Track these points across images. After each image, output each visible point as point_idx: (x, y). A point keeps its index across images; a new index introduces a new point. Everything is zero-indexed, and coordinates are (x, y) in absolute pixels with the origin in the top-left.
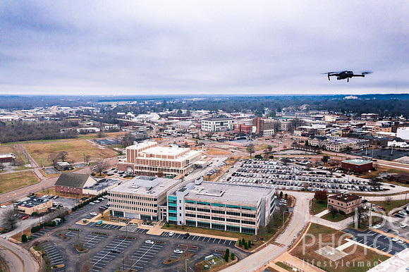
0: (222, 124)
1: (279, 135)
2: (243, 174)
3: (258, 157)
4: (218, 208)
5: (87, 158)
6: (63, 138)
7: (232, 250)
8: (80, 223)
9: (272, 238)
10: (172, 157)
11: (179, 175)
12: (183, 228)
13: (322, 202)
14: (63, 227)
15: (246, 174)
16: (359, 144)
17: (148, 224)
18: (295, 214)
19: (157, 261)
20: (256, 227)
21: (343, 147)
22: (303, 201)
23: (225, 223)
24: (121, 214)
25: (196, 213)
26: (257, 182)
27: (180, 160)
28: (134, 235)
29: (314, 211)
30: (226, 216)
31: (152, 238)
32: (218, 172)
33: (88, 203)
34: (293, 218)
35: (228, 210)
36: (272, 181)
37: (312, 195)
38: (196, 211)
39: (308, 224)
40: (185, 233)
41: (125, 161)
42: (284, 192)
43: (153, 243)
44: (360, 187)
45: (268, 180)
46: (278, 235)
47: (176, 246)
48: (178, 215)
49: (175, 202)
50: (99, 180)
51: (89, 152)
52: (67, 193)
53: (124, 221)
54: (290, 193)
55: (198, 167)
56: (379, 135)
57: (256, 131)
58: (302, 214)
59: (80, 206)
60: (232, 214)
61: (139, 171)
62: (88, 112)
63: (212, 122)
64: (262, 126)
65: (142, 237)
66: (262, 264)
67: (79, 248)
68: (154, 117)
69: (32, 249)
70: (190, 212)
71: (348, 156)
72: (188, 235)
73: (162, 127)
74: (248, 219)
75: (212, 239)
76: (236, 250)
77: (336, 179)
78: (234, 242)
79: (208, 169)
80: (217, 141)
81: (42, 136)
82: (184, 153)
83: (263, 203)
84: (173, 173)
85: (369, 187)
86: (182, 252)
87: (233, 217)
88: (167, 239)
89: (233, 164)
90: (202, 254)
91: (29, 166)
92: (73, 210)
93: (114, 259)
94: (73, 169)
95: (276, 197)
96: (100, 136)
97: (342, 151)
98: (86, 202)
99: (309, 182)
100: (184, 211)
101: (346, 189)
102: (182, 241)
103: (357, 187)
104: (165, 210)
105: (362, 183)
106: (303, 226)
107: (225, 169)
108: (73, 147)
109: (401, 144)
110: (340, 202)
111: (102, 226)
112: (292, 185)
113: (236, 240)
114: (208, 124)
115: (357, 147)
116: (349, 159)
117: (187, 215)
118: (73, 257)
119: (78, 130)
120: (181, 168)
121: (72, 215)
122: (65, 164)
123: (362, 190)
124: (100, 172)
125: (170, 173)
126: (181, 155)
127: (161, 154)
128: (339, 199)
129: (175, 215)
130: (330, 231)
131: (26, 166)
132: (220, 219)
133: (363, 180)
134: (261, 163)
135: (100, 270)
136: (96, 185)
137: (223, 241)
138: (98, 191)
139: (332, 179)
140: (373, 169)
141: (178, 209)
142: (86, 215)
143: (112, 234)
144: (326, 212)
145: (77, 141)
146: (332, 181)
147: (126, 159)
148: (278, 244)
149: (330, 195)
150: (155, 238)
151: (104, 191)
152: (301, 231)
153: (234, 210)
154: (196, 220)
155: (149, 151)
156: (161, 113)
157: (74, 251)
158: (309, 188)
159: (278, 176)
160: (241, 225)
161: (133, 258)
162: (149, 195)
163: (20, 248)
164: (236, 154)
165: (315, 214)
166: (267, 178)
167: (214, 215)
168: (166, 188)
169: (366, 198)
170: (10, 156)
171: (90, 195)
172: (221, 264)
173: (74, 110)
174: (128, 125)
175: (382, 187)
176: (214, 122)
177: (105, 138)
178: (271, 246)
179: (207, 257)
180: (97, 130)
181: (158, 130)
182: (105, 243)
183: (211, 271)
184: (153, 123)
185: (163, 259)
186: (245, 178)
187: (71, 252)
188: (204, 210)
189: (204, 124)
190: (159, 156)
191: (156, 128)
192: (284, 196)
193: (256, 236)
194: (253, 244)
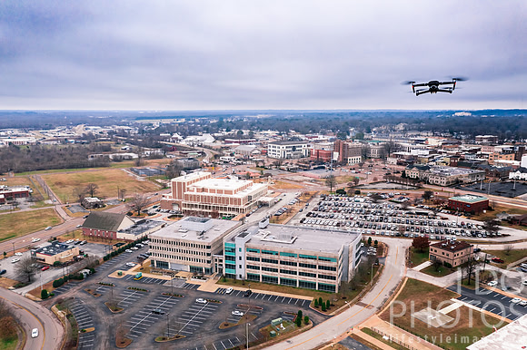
0: (294, 148)
1: (367, 163)
2: (321, 214)
3: (341, 192)
4: (288, 258)
5: (122, 192)
6: (92, 167)
7: (305, 313)
8: (114, 275)
9: (357, 297)
10: (230, 192)
11: (239, 216)
12: (243, 283)
13: (422, 252)
14: (93, 281)
15: (325, 214)
16: (472, 176)
17: (199, 278)
18: (387, 267)
19: (211, 324)
20: (336, 283)
21: (450, 180)
22: (398, 249)
23: (298, 278)
24: (165, 265)
25: (261, 264)
26: (338, 225)
27: (241, 195)
28: (181, 292)
29: (411, 263)
30: (298, 269)
31: (204, 295)
32: (289, 211)
33: (123, 250)
34: (383, 272)
35: (302, 261)
36: (358, 223)
37: (409, 242)
38: (260, 262)
39: (403, 280)
40: (246, 290)
41: (170, 197)
42: (374, 238)
43: (205, 302)
44: (472, 232)
45: (353, 223)
46: (365, 293)
47: (235, 307)
48: (237, 267)
49: (233, 250)
50: (137, 221)
52: (98, 237)
53: (169, 273)
54: (380, 239)
55: (263, 205)
56: (498, 164)
57: (338, 159)
58: (397, 267)
59: (114, 255)
60: (306, 266)
61: (187, 209)
62: (123, 133)
63: (281, 147)
64: (345, 152)
65: (192, 294)
66: (345, 330)
67: (114, 308)
68: (208, 139)
69: (54, 307)
70: (252, 263)
71: (457, 191)
72: (250, 292)
73: (217, 153)
74: (327, 272)
75: (281, 298)
76: (311, 312)
77: (441, 221)
78: (308, 302)
79: (277, 207)
80: (288, 171)
81: (66, 163)
82: (245, 187)
83: (346, 253)
84: (231, 213)
85: (483, 231)
86: (242, 314)
87: (308, 270)
88: (223, 297)
89: (308, 201)
90: (267, 316)
91: (50, 202)
92: (105, 259)
93: (156, 321)
94: (104, 206)
95: (362, 244)
96: (138, 164)
97: (449, 185)
98: (121, 249)
99: (406, 225)
100: (244, 262)
101: (453, 234)
102: (242, 300)
103: (468, 232)
104: (221, 261)
105: (474, 227)
106: (397, 283)
107: (298, 208)
108: (105, 179)
109: (526, 176)
110: (446, 252)
111: (141, 279)
112: (384, 229)
113: (311, 299)
114: (277, 149)
115: (470, 180)
116: (458, 195)
117: (248, 267)
118: (106, 319)
119: (111, 156)
120: (242, 206)
121: (104, 266)
122: (95, 200)
123: (474, 236)
124: (138, 210)
125: (228, 213)
126: (242, 189)
127: (216, 188)
128: (444, 248)
129: (233, 267)
130: (431, 288)
131: (46, 202)
132: (290, 272)
133: (476, 223)
134: (343, 199)
135: (139, 335)
136: (134, 227)
137: (294, 300)
138: (136, 235)
139: (436, 222)
140: (489, 209)
141: (237, 259)
142: (121, 265)
143: (154, 289)
144: (427, 264)
145: (110, 170)
146: (436, 223)
147: (171, 194)
148: (364, 305)
149: (433, 243)
150: (208, 296)
151: (144, 234)
152: (394, 289)
153: (308, 262)
154: (261, 273)
155: (201, 184)
156: (216, 134)
157: (106, 310)
158: (406, 232)
159: (365, 217)
160: (317, 281)
161: (181, 321)
162: (201, 242)
163: (40, 306)
164: (312, 188)
165: (412, 266)
166: (352, 219)
167: (283, 267)
168: (222, 232)
169: (480, 246)
170: (26, 189)
171: (127, 241)
172: (291, 330)
173: (106, 130)
174: (173, 150)
175: (500, 232)
176: (285, 146)
177: (144, 167)
178: (356, 307)
179: (274, 321)
180: (135, 156)
181: (212, 156)
182: (145, 302)
183: (279, 337)
184: (205, 147)
185: (218, 322)
186: (323, 219)
187: (103, 313)
188: (271, 261)
189: (272, 149)
190: (213, 191)
191: (209, 154)
192: (373, 243)
193: (337, 295)
194: (333, 305)
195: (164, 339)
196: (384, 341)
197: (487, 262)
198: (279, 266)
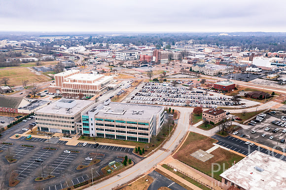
0: (131, 55)
1: (171, 63)
2: (144, 94)
3: (156, 80)
4: (121, 123)
5: (25, 83)
6: (8, 66)
7: (129, 156)
8: (13, 137)
9: (161, 145)
10: (90, 82)
11: (96, 96)
12: (94, 139)
13: (198, 115)
15: (146, 94)
16: (227, 70)
17: (67, 137)
18: (178, 125)
19: (72, 167)
20: (149, 137)
21: (215, 72)
22: (185, 113)
23: (126, 135)
24: (47, 129)
25: (104, 127)
26: (153, 100)
27: (97, 84)
28: (55, 146)
29: (192, 122)
30: (126, 130)
31: (70, 148)
32: (125, 93)
33: (21, 120)
34: (177, 128)
35: (129, 125)
36: (164, 99)
37: (191, 110)
38: (104, 126)
39: (187, 133)
40: (94, 143)
41: (54, 85)
42: (172, 108)
43: (69, 152)
44: (226, 103)
45: (161, 98)
46: (165, 142)
47: (88, 155)
48: (90, 130)
49: (87, 120)
50: (33, 100)
51: (28, 77)
52: (5, 112)
53: (49, 135)
54: (176, 108)
55: (110, 89)
56: (241, 63)
57: (156, 60)
58: (184, 126)
59: (14, 124)
60: (131, 128)
61: (65, 92)
62: (31, 45)
63: (123, 53)
64: (159, 56)
65: (62, 147)
66: (152, 166)
67: (10, 159)
68: (81, 49)
70: (99, 127)
71: (219, 79)
72: (97, 145)
73: (86, 57)
74: (143, 131)
75: (116, 147)
76: (133, 156)
77: (210, 96)
78: (132, 149)
79: (119, 90)
80: (127, 68)
82: (100, 78)
83: (154, 120)
84: (92, 94)
85: (232, 102)
86: (91, 159)
87: (132, 130)
88: (81, 149)
89: (137, 86)
90: (107, 160)
92: (9, 127)
93: (37, 167)
94: (13, 92)
95: (166, 112)
96: (38, 65)
97: (215, 75)
98: (20, 120)
99: (191, 99)
100: (95, 127)
101: (216, 104)
102: (92, 150)
103: (224, 102)
104: (81, 126)
105: (227, 99)
106: (184, 135)
107: (130, 90)
108: (15, 74)
109: (255, 69)
110: (211, 116)
111: (31, 139)
112: (178, 102)
113: (134, 147)
114: (121, 55)
115: (226, 72)
116: (219, 81)
117: (97, 129)
118: (4, 167)
119: (21, 60)
120: (97, 90)
121: (8, 131)
122: (7, 88)
123: (227, 105)
124: (34, 94)
125: (89, 94)
126: (97, 80)
127: (82, 79)
128: (210, 113)
129: (88, 130)
130: (203, 137)
132: (122, 132)
133: (228, 97)
134: (157, 85)
135: (25, 177)
136: (29, 105)
137: (124, 148)
138: (30, 110)
139: (207, 97)
140: (235, 89)
141: (90, 125)
142: (19, 130)
143: (38, 145)
144: (201, 123)
145: (19, 68)
146: (207, 98)
148: (164, 150)
149: (204, 110)
150: (72, 148)
152: (182, 139)
153: (133, 125)
154: (104, 132)
155: (73, 77)
156: (87, 46)
157: (5, 161)
158: (190, 104)
159: (168, 95)
160: (138, 136)
161: (53, 166)
162: (68, 115)
165: (193, 124)
166: (161, 96)
167: (118, 129)
168: (82, 108)
169: (230, 111)
171: (24, 114)
172: (120, 168)
173: (20, 43)
174: (60, 56)
175: (240, 102)
176: (125, 53)
177: (41, 66)
178: (160, 151)
179: (110, 163)
180: (36, 59)
181: (83, 59)
182: (32, 154)
183: (113, 174)
184: (80, 54)
185: (76, 165)
186: (145, 97)
187: (3, 163)
188: (110, 126)
189: (118, 55)
190: (80, 81)
191: (82, 58)
192: (171, 111)
193: (149, 144)
194: (146, 151)
195: (41, 179)
196: (174, 172)
197: (233, 120)
198: (115, 128)
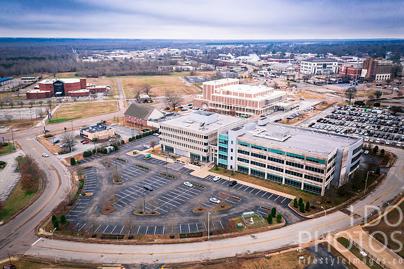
0: (325, 66)
3: (360, 104)
4: (276, 155)
8: (131, 154)
9: (344, 204)
10: (250, 96)
11: (255, 117)
12: (232, 174)
14: (113, 156)
15: (336, 121)
17: (195, 164)
18: (388, 177)
19: (187, 206)
20: (323, 185)
23: (284, 175)
24: (171, 150)
25: (250, 158)
27: (259, 99)
28: (176, 174)
30: (285, 167)
32: (301, 116)
35: (289, 159)
36: (369, 132)
41: (201, 98)
42: (381, 147)
46: (354, 200)
48: (229, 158)
49: (226, 142)
51: (175, 87)
52: (133, 123)
54: (387, 149)
55: (279, 109)
57: (366, 76)
58: (401, 179)
60: (293, 164)
61: (213, 108)
63: (312, 64)
64: (374, 69)
65: (184, 177)
67: (117, 179)
68: (254, 58)
69: (75, 173)
70: (242, 156)
72: (235, 183)
74: (314, 174)
75: (263, 192)
76: (288, 211)
78: (289, 200)
82: (266, 93)
87: (294, 169)
89: (324, 109)
93: (143, 196)
94: (152, 102)
96: (192, 74)
98: (146, 134)
100: (236, 155)
102: (225, 189)
104: (216, 151)
108: (163, 83)
113: (293, 197)
114: (308, 66)
118: (106, 186)
119: (174, 68)
120: (259, 108)
121: (127, 145)
122: (146, 96)
125: (245, 113)
126: (262, 94)
127: (239, 92)
129: (225, 158)
131: (115, 97)
132: (277, 169)
134: (361, 110)
135: (123, 205)
136: (162, 118)
141: (229, 150)
142: (140, 146)
147: (202, 95)
148: (349, 213)
150: (197, 181)
154: (250, 166)
155: (226, 88)
159: (378, 127)
160: (303, 181)
162: (200, 132)
163: (66, 169)
164: (330, 100)
166: (363, 128)
167: (271, 163)
168: (223, 126)
170: (105, 87)
174: (223, 65)
176: (316, 64)
177: (195, 77)
178: (339, 214)
179: (244, 214)
181: (253, 70)
182: (143, 178)
183: (245, 231)
185: (193, 205)
186: (333, 126)
188: (259, 156)
192: (379, 153)
194: (313, 207)
195: (141, 213)
196: (360, 257)
198: (267, 162)
